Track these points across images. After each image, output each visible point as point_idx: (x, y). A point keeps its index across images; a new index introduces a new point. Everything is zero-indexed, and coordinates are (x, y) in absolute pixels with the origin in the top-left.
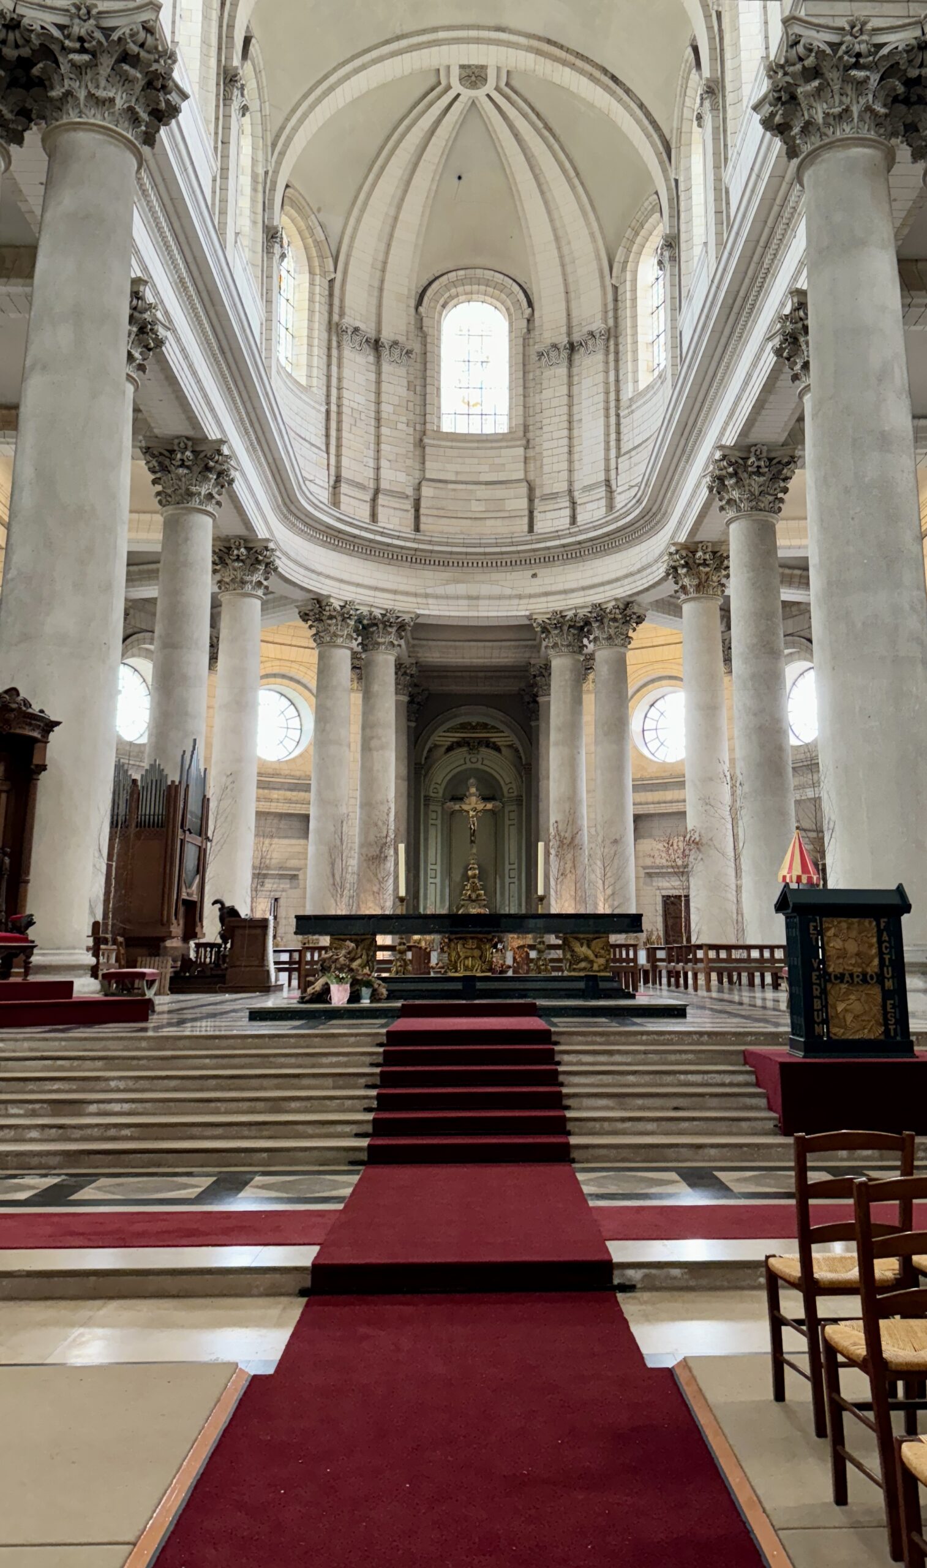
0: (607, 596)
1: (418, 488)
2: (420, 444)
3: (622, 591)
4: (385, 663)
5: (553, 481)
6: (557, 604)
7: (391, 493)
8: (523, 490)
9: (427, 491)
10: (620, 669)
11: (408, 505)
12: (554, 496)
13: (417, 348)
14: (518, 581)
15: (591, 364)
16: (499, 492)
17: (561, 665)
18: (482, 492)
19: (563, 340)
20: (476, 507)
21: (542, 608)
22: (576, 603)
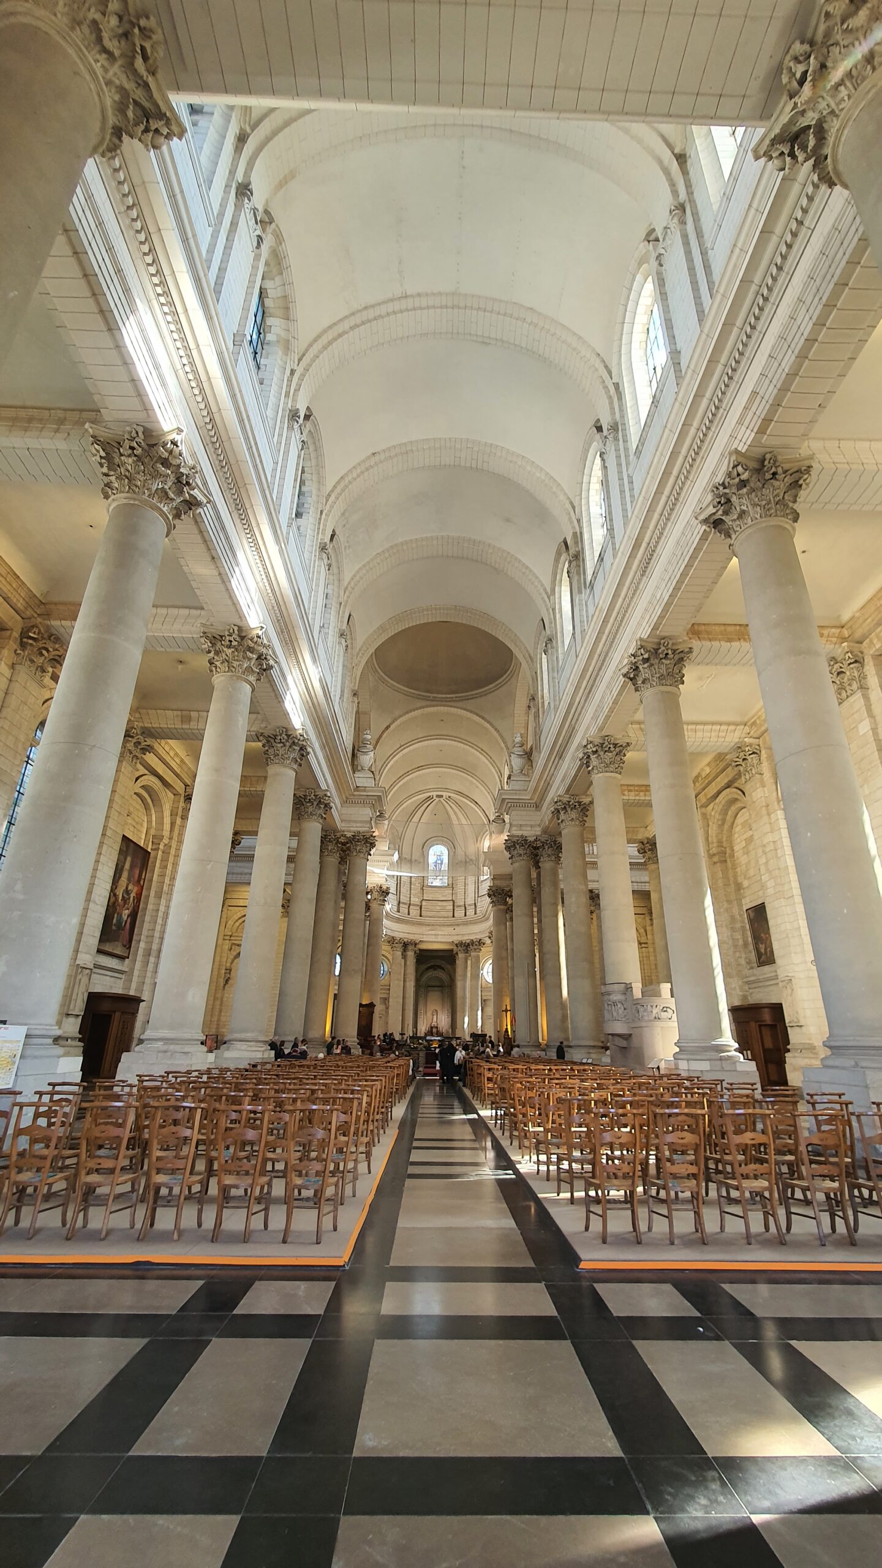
0: (474, 937)
1: (421, 902)
2: (422, 889)
3: (478, 936)
5: (460, 902)
6: (460, 938)
7: (414, 905)
8: (451, 903)
9: (424, 903)
10: (477, 958)
11: (418, 908)
12: (460, 906)
13: (422, 860)
16: (445, 903)
17: (461, 956)
18: (440, 903)
19: (463, 859)
20: (438, 908)
21: (456, 939)
22: (466, 939)
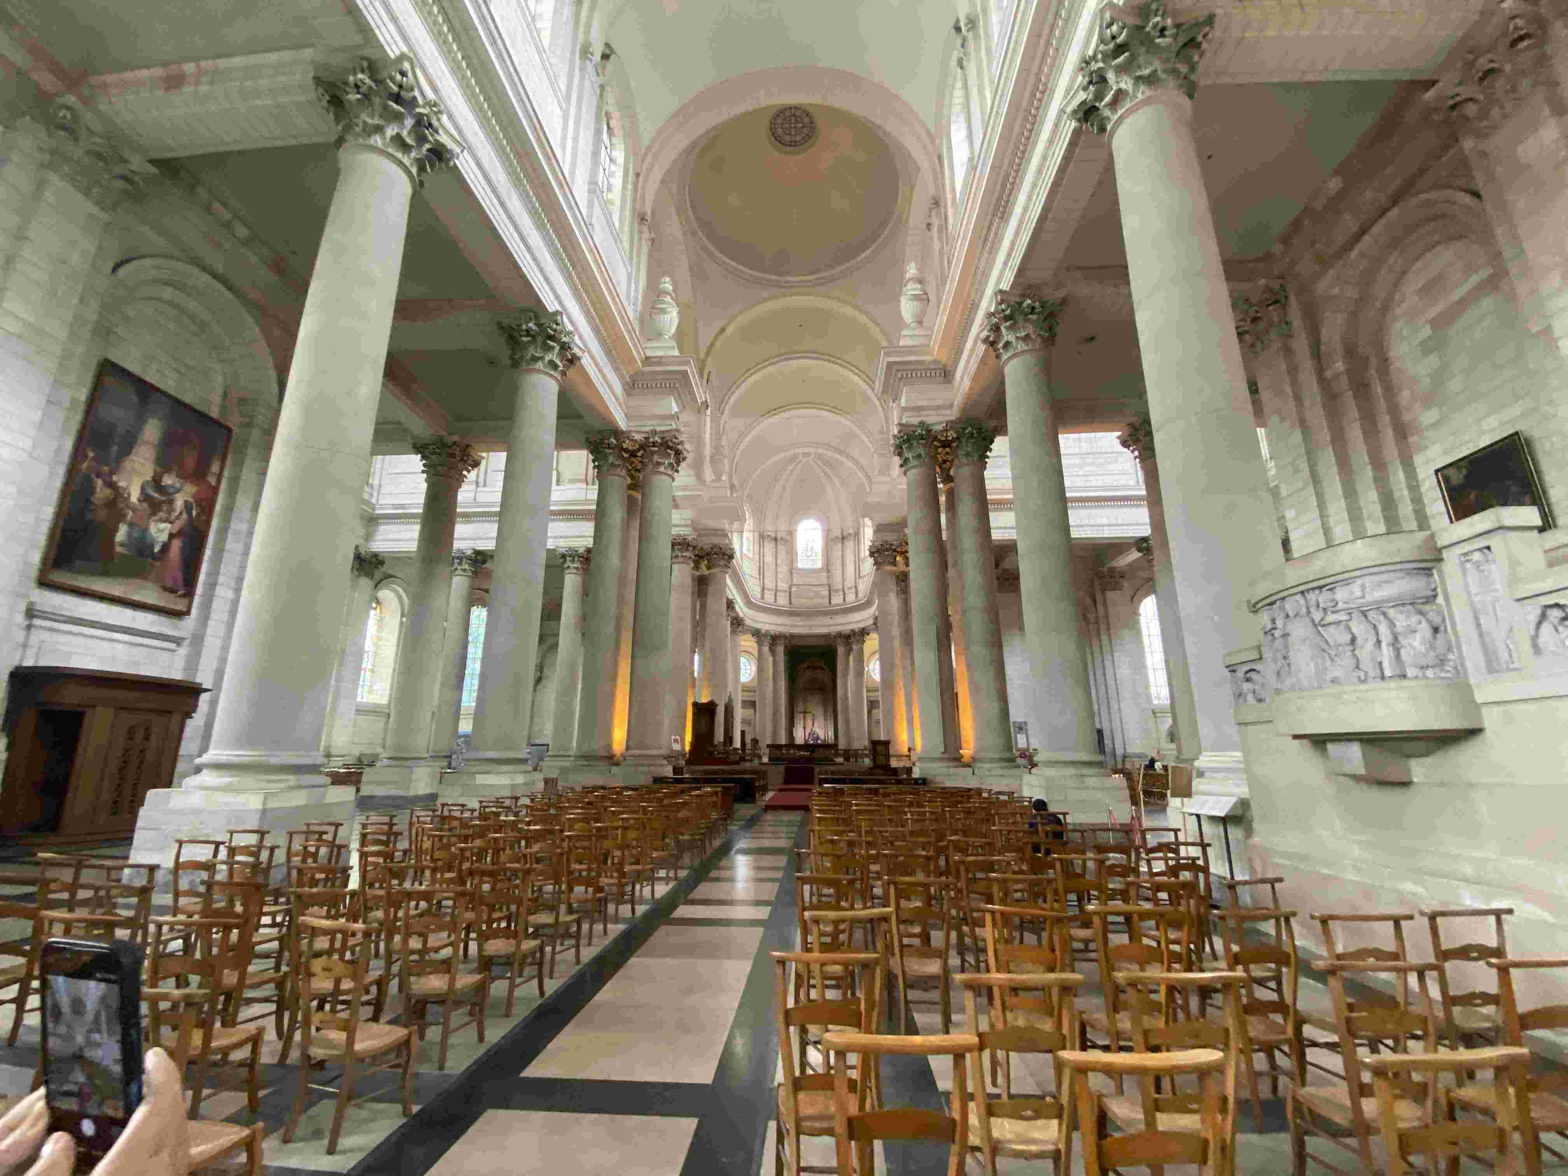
0: (856, 627)
1: (790, 588)
2: (791, 573)
3: (862, 625)
4: (780, 649)
6: (839, 628)
7: (781, 591)
8: (827, 588)
9: (793, 589)
10: (861, 652)
11: (787, 595)
12: (837, 590)
13: (789, 538)
14: (827, 620)
15: (850, 544)
16: (819, 589)
17: (841, 649)
18: (813, 588)
19: (839, 535)
20: (810, 594)
21: (834, 630)
22: (847, 629)
